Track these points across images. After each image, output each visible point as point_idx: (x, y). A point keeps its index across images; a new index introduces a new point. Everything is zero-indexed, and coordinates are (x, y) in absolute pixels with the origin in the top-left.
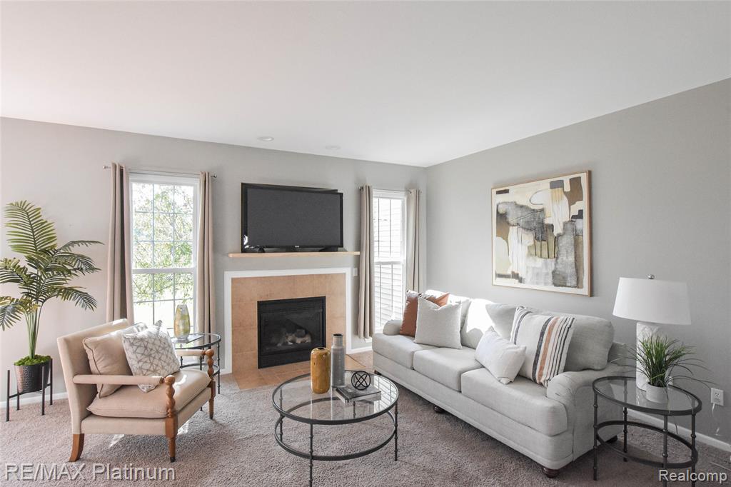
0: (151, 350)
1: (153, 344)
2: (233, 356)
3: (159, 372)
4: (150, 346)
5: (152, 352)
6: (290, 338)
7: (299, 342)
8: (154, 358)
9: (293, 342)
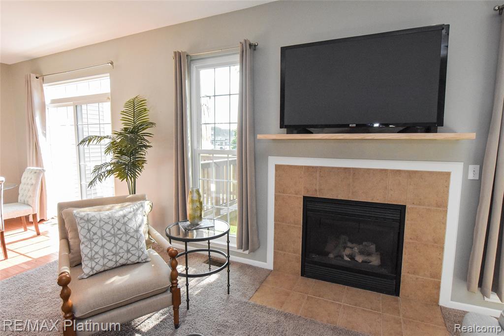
0: (95, 234)
1: (100, 228)
2: (275, 253)
3: (97, 260)
4: (94, 230)
5: (95, 237)
6: (348, 251)
7: (360, 261)
8: (96, 244)
9: (352, 257)
